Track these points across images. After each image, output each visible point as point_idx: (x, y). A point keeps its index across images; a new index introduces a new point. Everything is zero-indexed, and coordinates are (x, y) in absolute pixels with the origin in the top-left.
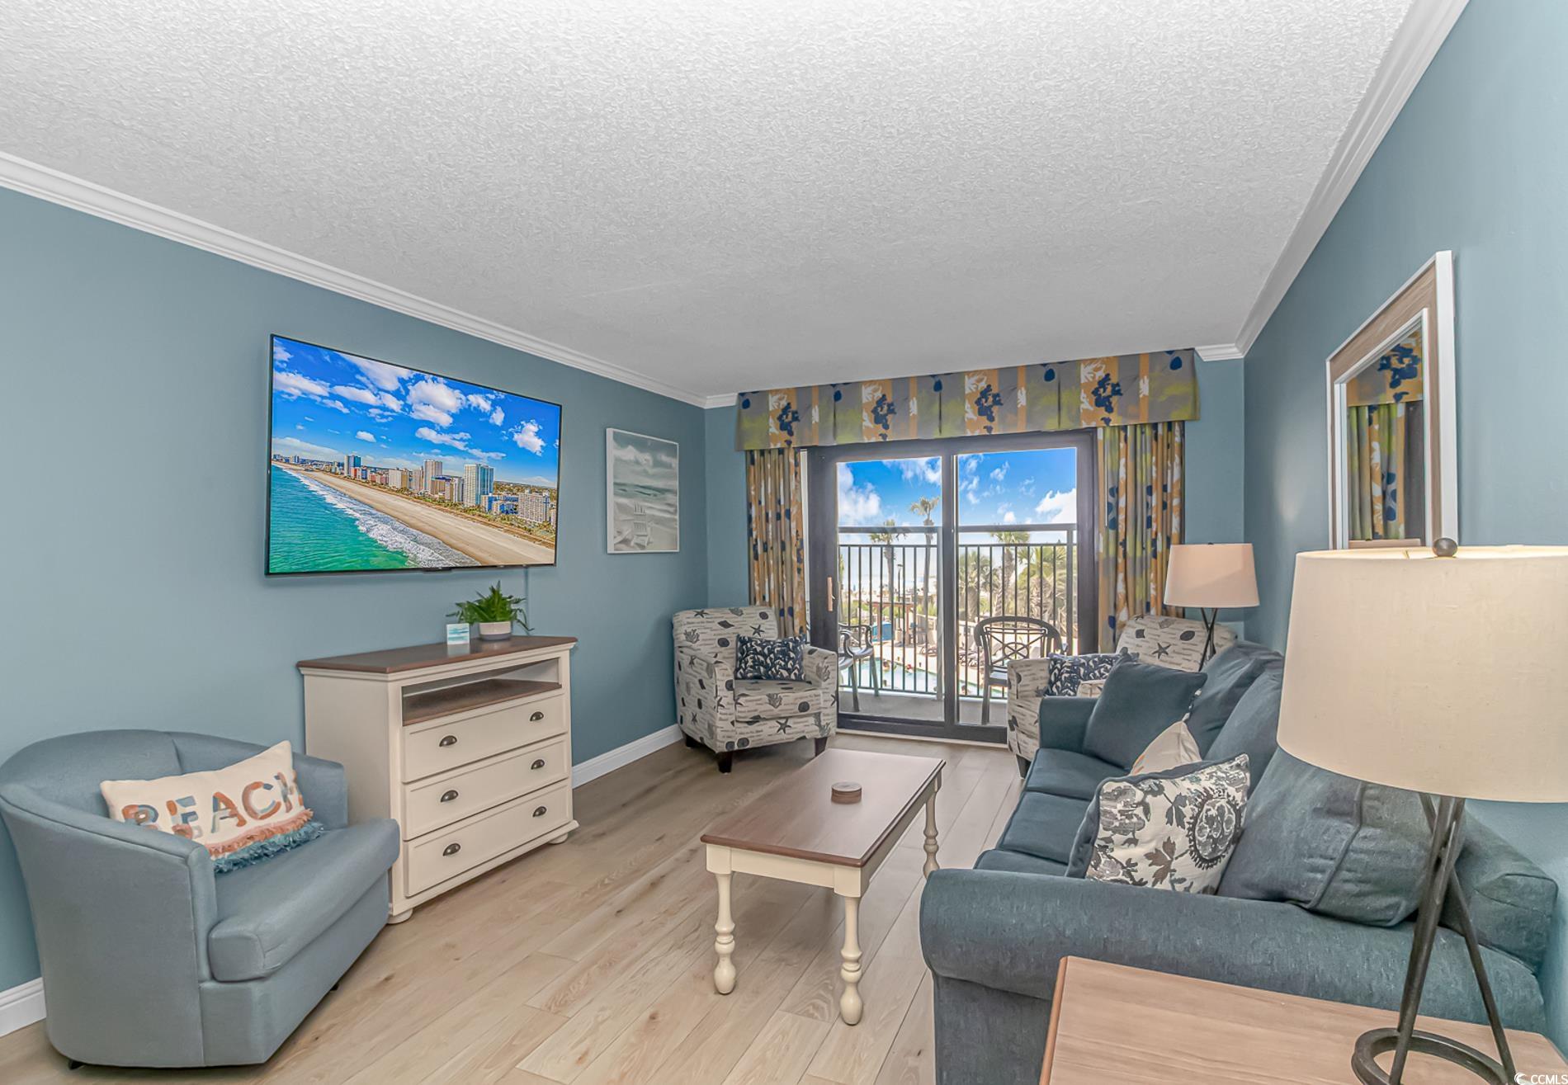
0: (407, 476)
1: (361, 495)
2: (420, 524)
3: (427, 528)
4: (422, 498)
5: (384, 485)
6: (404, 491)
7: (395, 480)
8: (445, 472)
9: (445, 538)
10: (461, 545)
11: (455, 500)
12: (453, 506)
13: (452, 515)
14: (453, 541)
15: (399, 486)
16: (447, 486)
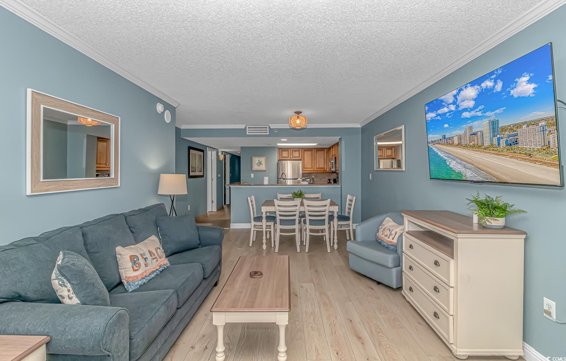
0: (460, 138)
1: (447, 150)
2: (466, 159)
3: (469, 161)
4: (466, 147)
5: (452, 144)
6: (459, 145)
7: (456, 142)
8: (474, 131)
9: (477, 164)
10: (485, 168)
11: (480, 144)
12: (478, 147)
13: (479, 153)
14: (480, 166)
15: (457, 143)
16: (476, 137)
